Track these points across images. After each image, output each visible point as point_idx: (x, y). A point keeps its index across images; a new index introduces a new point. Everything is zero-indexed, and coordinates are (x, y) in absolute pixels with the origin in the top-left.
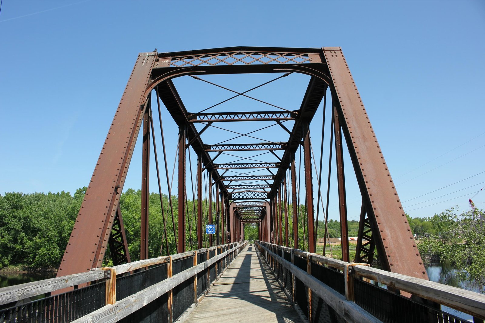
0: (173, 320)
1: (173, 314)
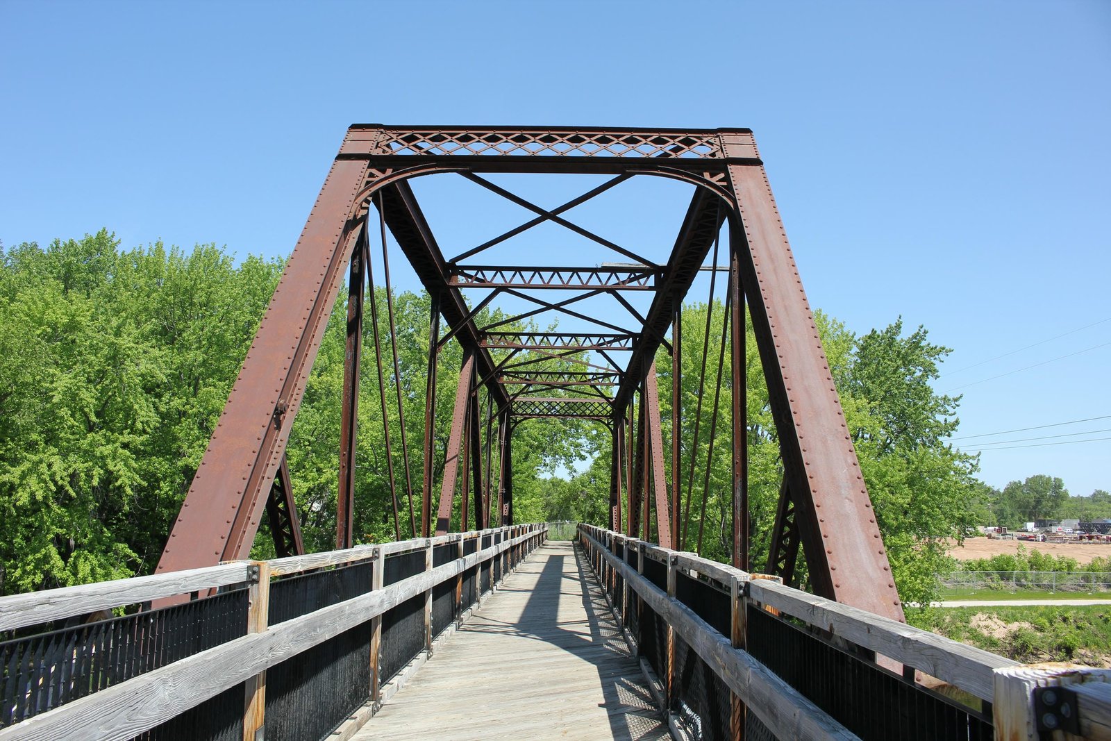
0: (379, 680)
1: (380, 668)
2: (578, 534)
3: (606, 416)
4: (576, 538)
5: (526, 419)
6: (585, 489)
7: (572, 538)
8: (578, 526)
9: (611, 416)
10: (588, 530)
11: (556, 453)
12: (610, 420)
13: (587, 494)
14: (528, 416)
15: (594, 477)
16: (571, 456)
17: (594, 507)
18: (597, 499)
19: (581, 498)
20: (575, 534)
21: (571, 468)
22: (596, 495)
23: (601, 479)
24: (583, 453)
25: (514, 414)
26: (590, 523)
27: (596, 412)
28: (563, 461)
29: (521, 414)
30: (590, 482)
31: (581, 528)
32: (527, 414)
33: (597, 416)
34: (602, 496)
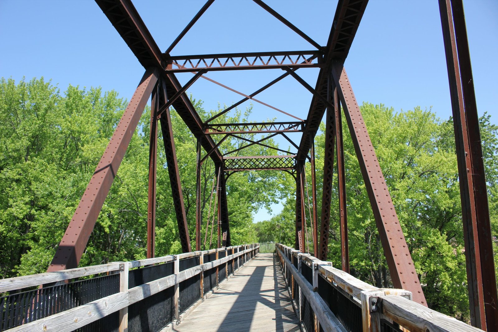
2: (276, 249)
3: (291, 168)
4: (275, 252)
5: (235, 172)
6: (279, 224)
7: (273, 251)
8: (276, 245)
9: (295, 168)
10: (282, 248)
11: (259, 201)
12: (294, 170)
13: (280, 227)
14: (236, 170)
15: (284, 217)
16: (269, 201)
17: (285, 234)
18: (286, 229)
19: (277, 229)
20: (275, 249)
21: (269, 209)
22: (285, 227)
23: (288, 218)
24: (277, 199)
25: (227, 169)
26: (282, 243)
27: (283, 165)
28: (264, 205)
29: (232, 169)
30: (282, 220)
31: (277, 246)
32: (235, 169)
33: (285, 168)
34: (288, 228)
